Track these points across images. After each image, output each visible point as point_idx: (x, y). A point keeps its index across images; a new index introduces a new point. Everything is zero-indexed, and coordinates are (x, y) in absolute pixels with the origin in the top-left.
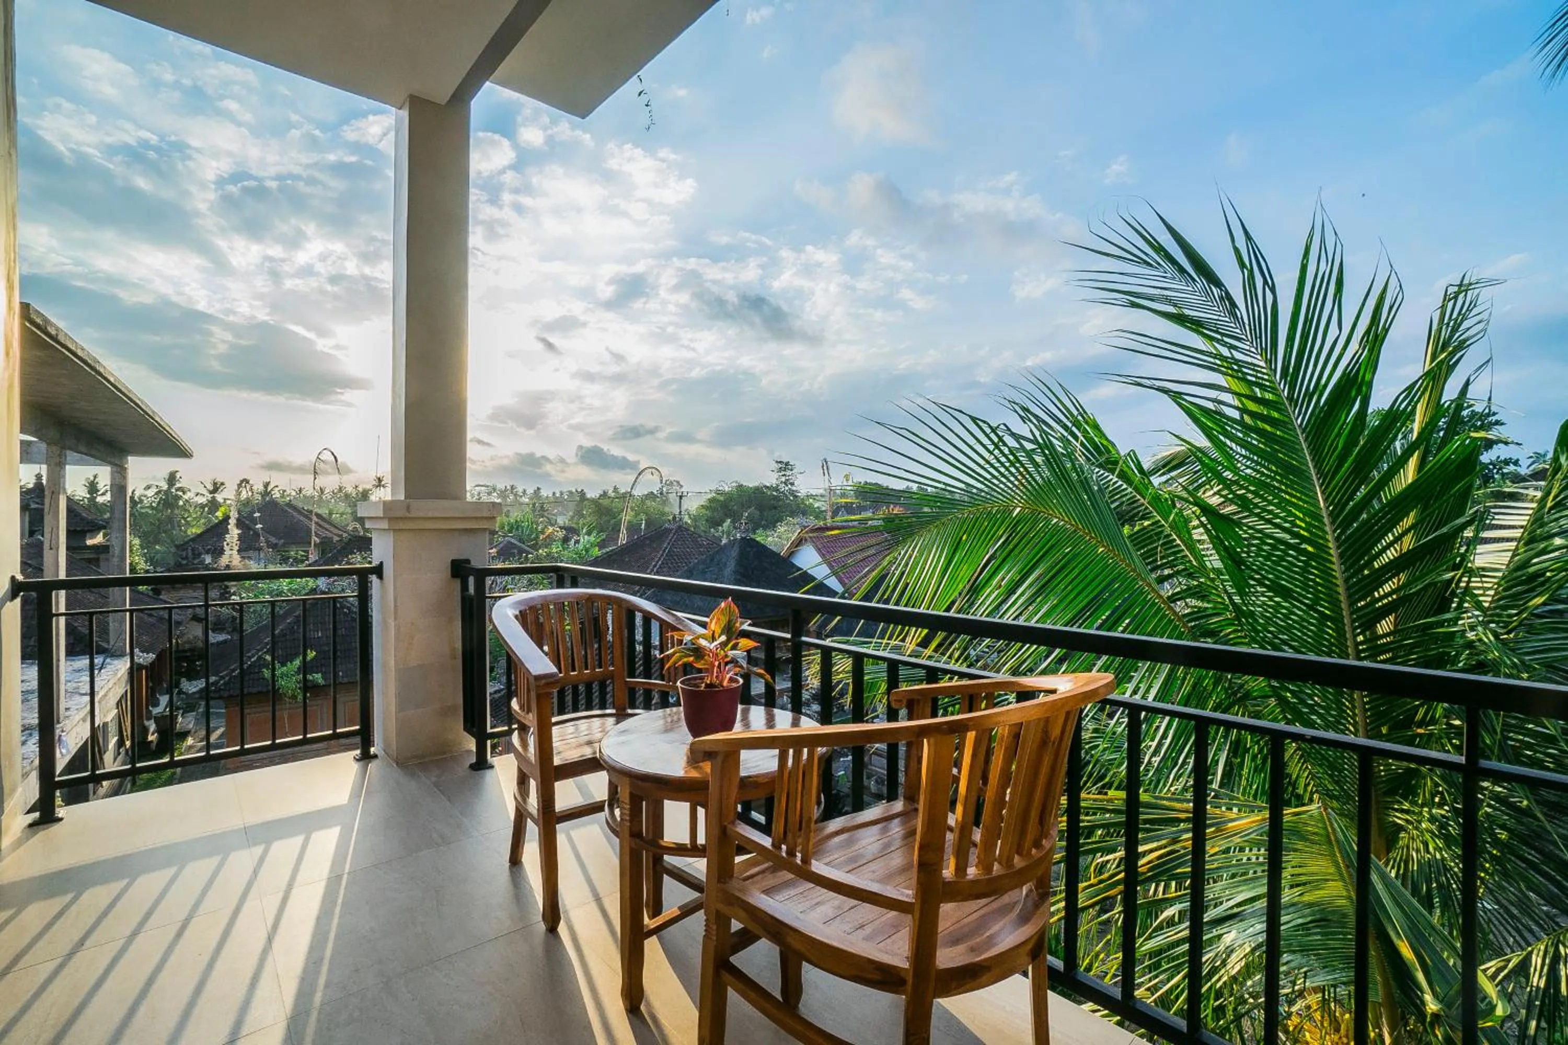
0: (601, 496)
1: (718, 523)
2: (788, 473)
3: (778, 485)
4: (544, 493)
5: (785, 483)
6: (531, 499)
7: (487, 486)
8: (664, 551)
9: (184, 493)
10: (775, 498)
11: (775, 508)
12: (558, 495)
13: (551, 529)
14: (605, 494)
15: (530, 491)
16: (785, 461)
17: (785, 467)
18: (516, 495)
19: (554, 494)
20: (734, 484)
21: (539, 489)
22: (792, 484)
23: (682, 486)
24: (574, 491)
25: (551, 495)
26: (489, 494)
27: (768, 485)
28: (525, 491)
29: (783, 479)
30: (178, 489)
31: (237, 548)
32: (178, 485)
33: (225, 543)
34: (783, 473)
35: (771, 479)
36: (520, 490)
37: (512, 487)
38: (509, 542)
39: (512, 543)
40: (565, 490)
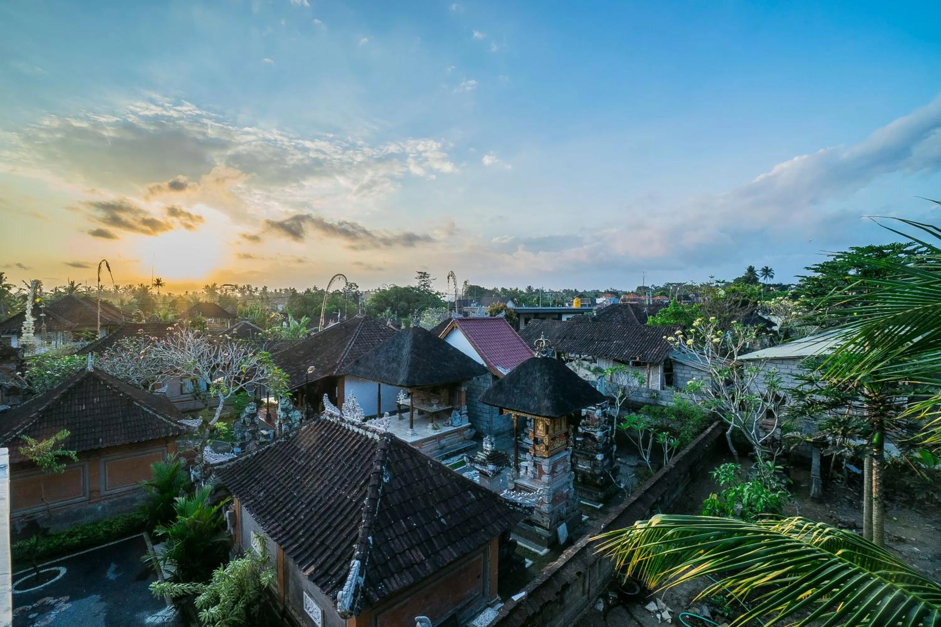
0: (306, 292)
1: (382, 310)
2: (426, 279)
3: (419, 287)
4: (269, 290)
5: (424, 286)
6: (260, 294)
7: (232, 286)
8: (356, 334)
9: (9, 288)
10: (418, 295)
11: (418, 301)
12: (278, 291)
13: (274, 315)
14: (308, 291)
15: (260, 289)
16: (423, 272)
17: (423, 275)
18: (251, 291)
19: (276, 290)
20: (392, 286)
21: (266, 287)
22: (428, 286)
23: (357, 287)
24: (288, 289)
25: (273, 291)
26: (233, 290)
27: (414, 286)
28: (257, 288)
29: (423, 283)
30: (6, 286)
31: (33, 331)
32: (4, 283)
33: (23, 328)
34: (423, 279)
35: (415, 283)
36: (253, 288)
37: (248, 286)
38: (245, 324)
39: (247, 324)
40: (283, 288)
